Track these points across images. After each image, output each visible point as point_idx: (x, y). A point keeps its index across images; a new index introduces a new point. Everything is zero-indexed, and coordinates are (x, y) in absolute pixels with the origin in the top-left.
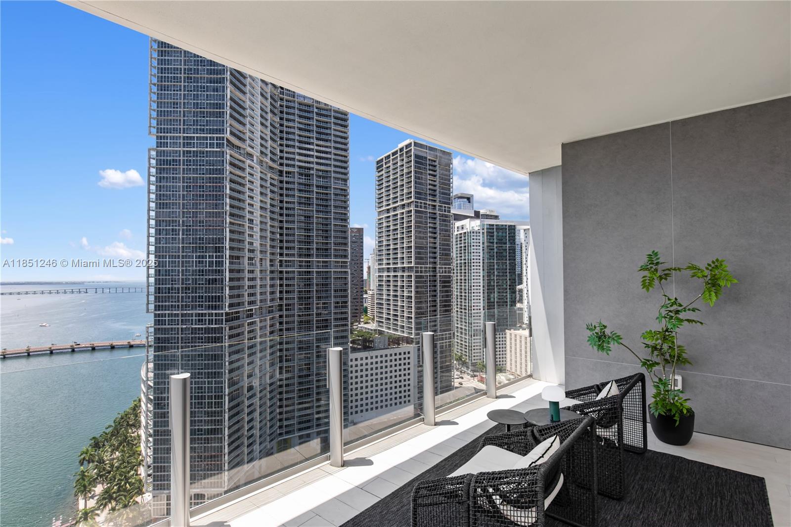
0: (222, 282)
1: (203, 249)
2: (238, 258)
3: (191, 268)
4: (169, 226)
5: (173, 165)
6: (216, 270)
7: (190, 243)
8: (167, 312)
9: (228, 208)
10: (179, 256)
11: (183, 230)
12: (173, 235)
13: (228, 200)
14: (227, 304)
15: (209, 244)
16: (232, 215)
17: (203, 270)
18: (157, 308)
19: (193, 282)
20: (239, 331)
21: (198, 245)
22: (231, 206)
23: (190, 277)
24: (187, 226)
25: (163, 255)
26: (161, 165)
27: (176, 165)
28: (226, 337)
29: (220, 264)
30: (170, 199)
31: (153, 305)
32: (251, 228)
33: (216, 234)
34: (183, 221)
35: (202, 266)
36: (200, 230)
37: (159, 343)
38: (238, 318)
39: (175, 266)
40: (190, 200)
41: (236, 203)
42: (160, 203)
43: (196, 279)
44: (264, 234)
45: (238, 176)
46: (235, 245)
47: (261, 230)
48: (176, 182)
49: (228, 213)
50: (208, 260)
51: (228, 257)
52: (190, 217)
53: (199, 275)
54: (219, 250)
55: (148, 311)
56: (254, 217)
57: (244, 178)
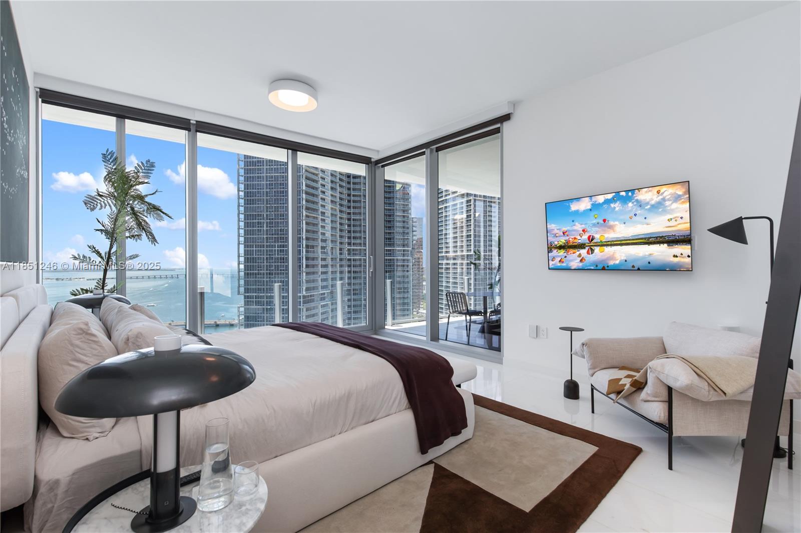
2: (313, 247)
4: (256, 220)
5: (258, 166)
7: (273, 234)
8: (254, 294)
9: (304, 202)
10: (264, 245)
11: (267, 223)
12: (258, 227)
13: (304, 196)
14: (304, 288)
16: (307, 209)
18: (247, 290)
19: (275, 268)
20: (315, 312)
21: (279, 236)
22: (307, 201)
23: (273, 264)
24: (270, 219)
25: (250, 245)
26: (248, 166)
27: (261, 166)
28: (304, 317)
30: (256, 196)
31: (243, 288)
32: (323, 220)
34: (267, 215)
35: (283, 255)
36: (281, 222)
37: (248, 321)
38: (313, 301)
39: (261, 255)
40: (272, 196)
41: (311, 198)
42: (248, 199)
43: (278, 266)
44: (334, 225)
45: (312, 173)
46: (310, 235)
47: (332, 221)
48: (261, 181)
49: (304, 208)
51: (304, 246)
52: (272, 211)
53: (281, 262)
55: (239, 293)
56: (326, 210)
57: (317, 175)
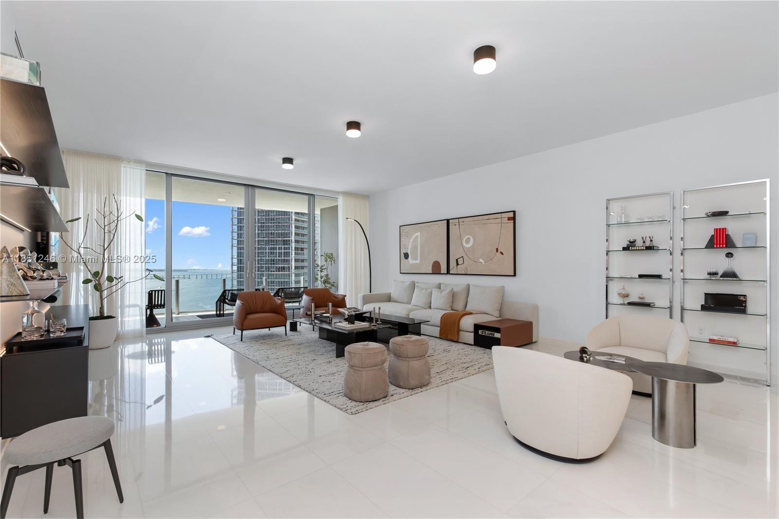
0: (289, 269)
1: (274, 242)
2: (302, 249)
3: (264, 258)
6: (284, 260)
7: (264, 237)
11: (258, 226)
15: (279, 238)
17: (274, 260)
19: (266, 270)
21: (270, 239)
23: (264, 266)
24: (261, 223)
29: (287, 254)
33: (284, 230)
35: (274, 257)
36: (271, 226)
43: (269, 267)
46: (300, 238)
50: (278, 251)
51: (293, 248)
52: (264, 216)
53: (271, 264)
54: (287, 242)
